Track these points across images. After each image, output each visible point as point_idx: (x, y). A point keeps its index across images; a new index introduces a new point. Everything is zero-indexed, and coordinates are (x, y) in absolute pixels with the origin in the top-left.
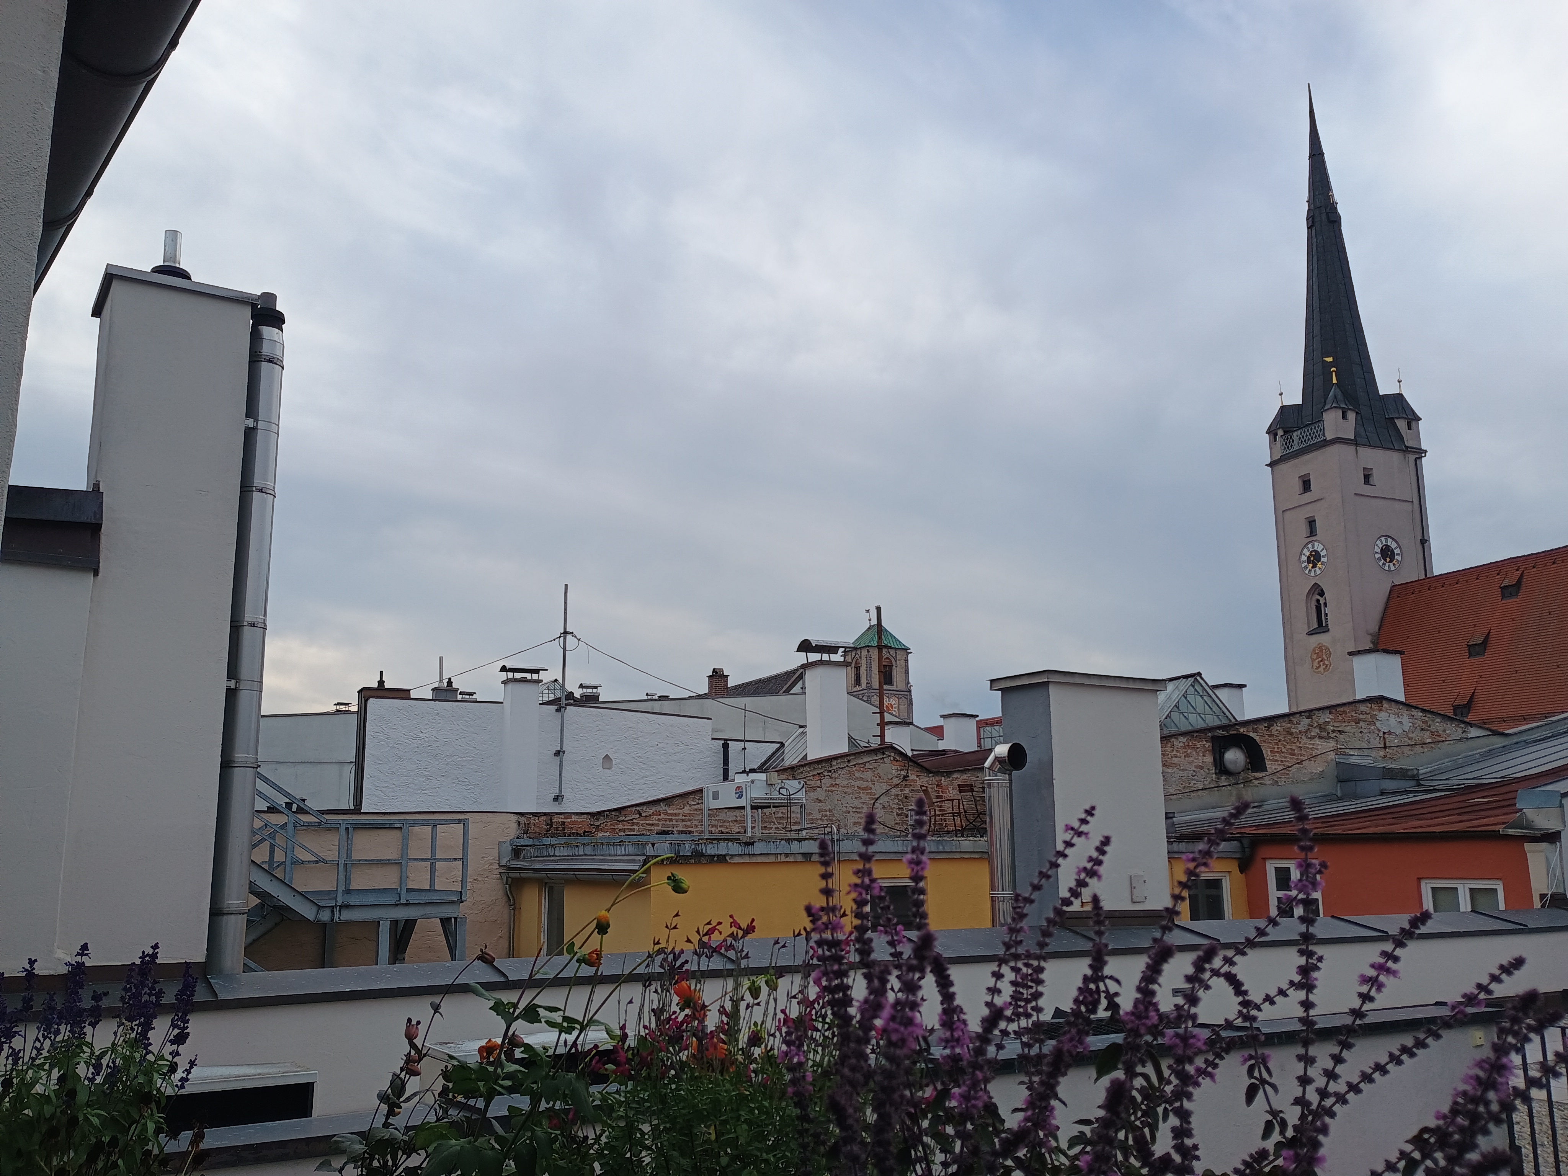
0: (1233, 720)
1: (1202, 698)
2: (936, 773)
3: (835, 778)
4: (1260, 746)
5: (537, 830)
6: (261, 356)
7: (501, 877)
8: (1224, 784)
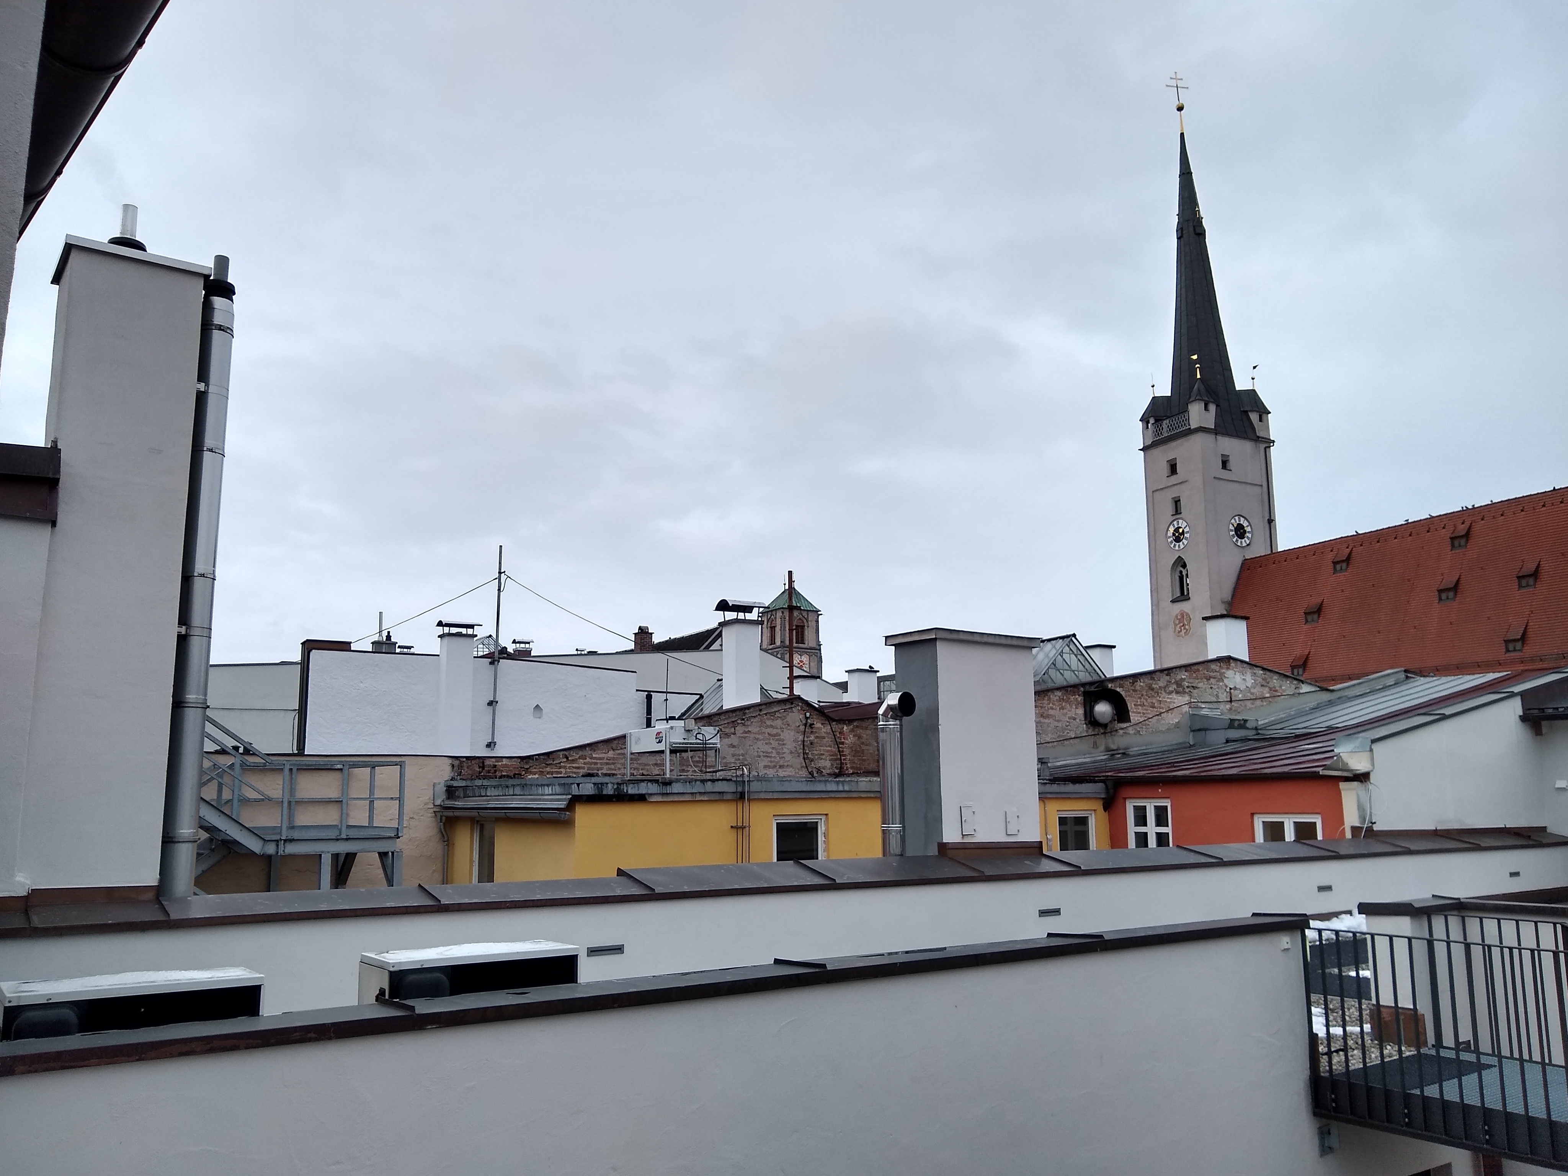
0: (1103, 677)
1: (1076, 657)
2: (840, 721)
3: (748, 725)
4: (1125, 700)
5: (470, 772)
6: (213, 325)
7: (436, 815)
8: (1093, 733)
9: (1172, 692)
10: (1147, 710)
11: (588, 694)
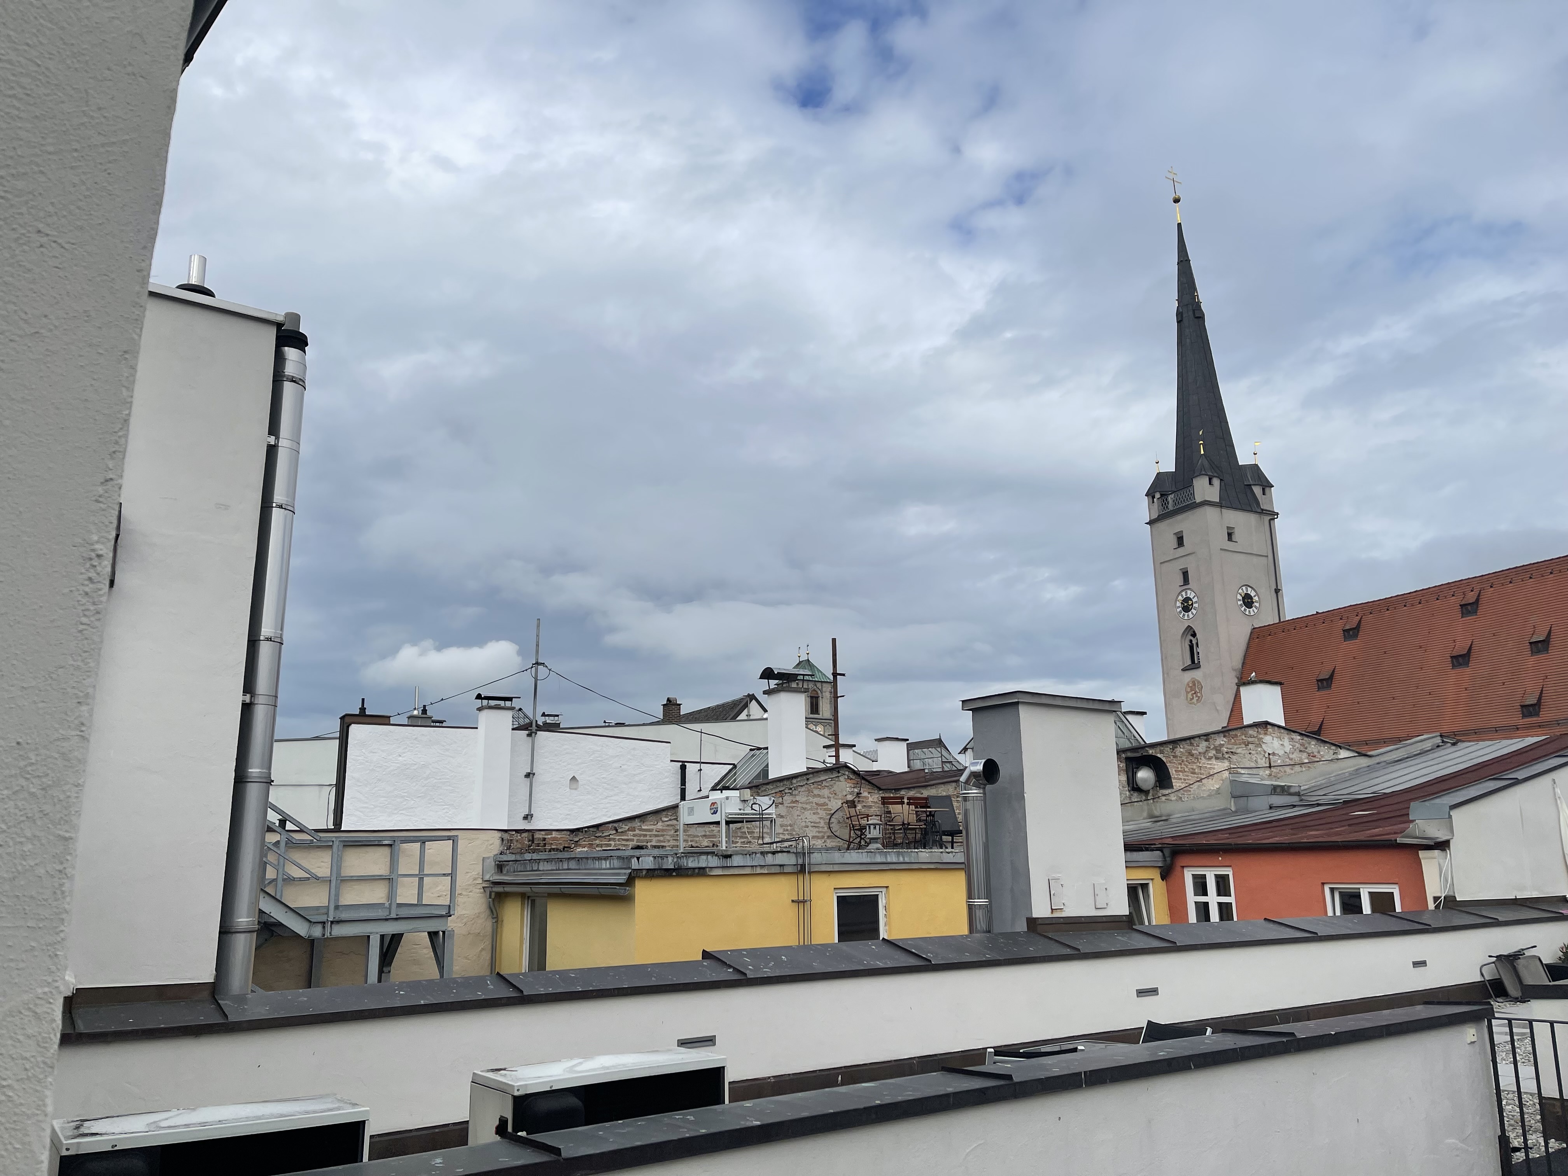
0: (1143, 743)
3: (795, 795)
4: (1166, 765)
5: (519, 846)
6: (284, 376)
7: (485, 891)
8: (1136, 800)
9: (1212, 757)
10: (1188, 776)
11: (623, 765)
